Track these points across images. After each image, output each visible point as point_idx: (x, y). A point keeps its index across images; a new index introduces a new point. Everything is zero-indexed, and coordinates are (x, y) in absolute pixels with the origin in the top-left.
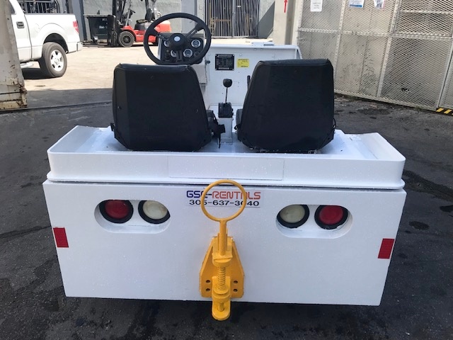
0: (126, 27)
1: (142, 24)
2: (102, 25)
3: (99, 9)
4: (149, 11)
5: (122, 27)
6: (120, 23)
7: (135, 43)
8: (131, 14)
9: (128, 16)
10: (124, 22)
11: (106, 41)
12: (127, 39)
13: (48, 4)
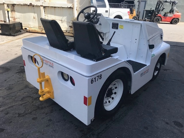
0: (159, 15)
1: (167, 14)
2: (150, 14)
3: (152, 7)
4: (172, 8)
5: (157, 15)
6: (156, 13)
7: (160, 22)
8: (163, 9)
9: (161, 10)
10: (158, 13)
11: (149, 20)
12: (157, 20)
13: (132, 5)
